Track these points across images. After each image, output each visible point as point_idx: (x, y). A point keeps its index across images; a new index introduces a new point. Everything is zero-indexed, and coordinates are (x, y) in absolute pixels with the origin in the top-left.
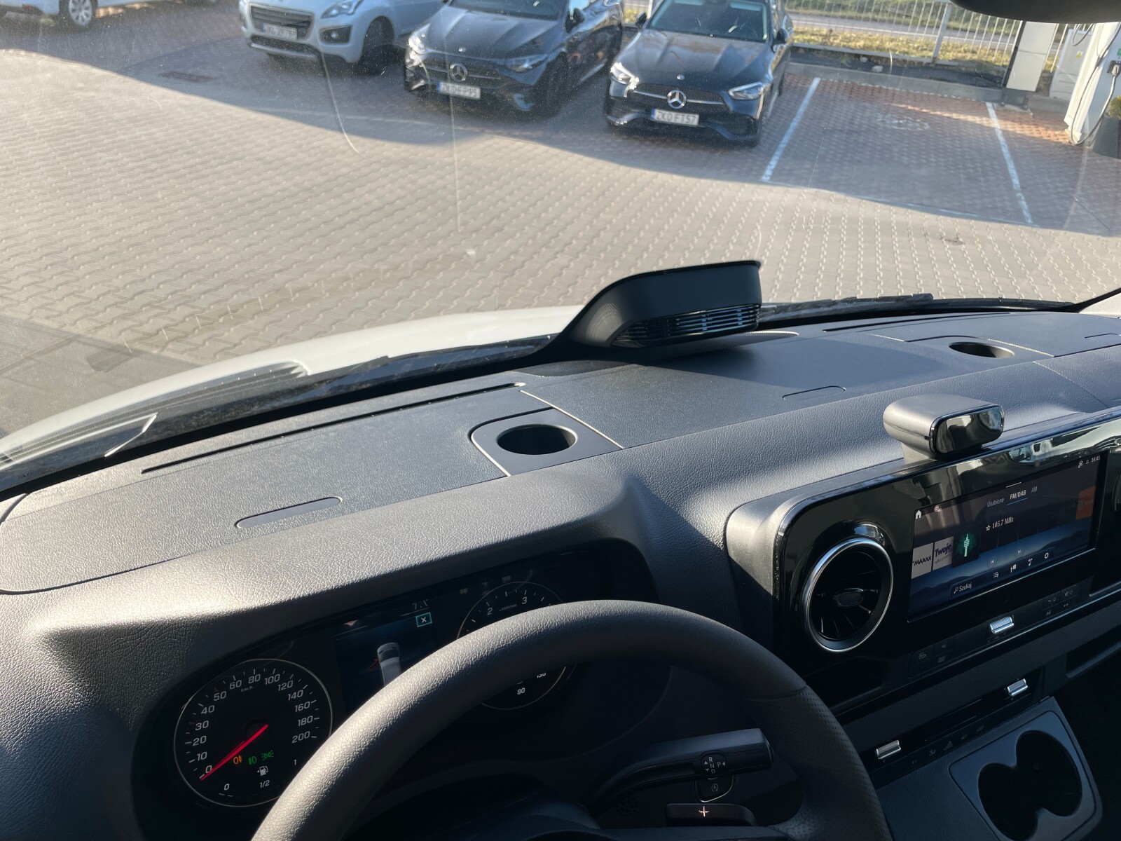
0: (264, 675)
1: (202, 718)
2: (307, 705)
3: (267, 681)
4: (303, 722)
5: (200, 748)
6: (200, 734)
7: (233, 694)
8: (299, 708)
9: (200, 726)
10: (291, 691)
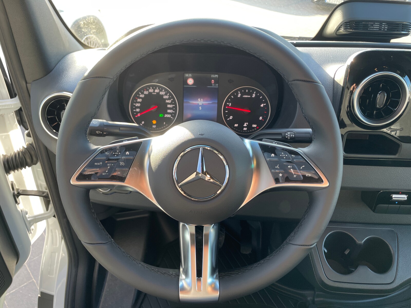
0: (161, 91)
1: (140, 98)
2: (171, 106)
3: (161, 93)
4: (169, 111)
5: (138, 107)
6: (139, 102)
7: (150, 93)
8: (169, 106)
9: (139, 100)
10: (167, 99)
